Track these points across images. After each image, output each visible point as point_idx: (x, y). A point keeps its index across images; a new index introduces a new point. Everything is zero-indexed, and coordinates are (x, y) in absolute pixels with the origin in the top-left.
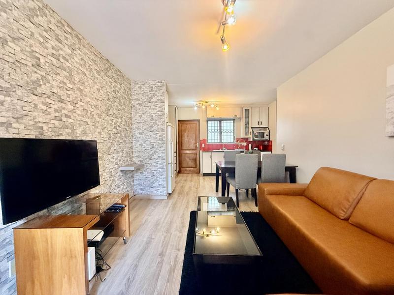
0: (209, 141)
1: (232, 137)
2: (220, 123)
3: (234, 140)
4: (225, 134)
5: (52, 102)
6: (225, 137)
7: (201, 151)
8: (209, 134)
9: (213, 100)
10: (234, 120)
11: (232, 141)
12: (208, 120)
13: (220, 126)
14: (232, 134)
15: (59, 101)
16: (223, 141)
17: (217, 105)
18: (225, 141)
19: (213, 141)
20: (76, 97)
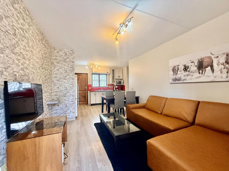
0: (93, 86)
1: (106, 84)
2: (99, 76)
3: (107, 85)
4: (102, 82)
5: (20, 59)
6: (102, 84)
7: (88, 92)
8: (93, 82)
9: (97, 63)
10: (106, 75)
11: (105, 85)
12: (93, 74)
13: (99, 78)
14: (105, 82)
15: (23, 58)
16: (100, 86)
17: (99, 66)
18: (102, 86)
19: (95, 86)
20: (30, 56)
